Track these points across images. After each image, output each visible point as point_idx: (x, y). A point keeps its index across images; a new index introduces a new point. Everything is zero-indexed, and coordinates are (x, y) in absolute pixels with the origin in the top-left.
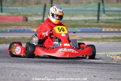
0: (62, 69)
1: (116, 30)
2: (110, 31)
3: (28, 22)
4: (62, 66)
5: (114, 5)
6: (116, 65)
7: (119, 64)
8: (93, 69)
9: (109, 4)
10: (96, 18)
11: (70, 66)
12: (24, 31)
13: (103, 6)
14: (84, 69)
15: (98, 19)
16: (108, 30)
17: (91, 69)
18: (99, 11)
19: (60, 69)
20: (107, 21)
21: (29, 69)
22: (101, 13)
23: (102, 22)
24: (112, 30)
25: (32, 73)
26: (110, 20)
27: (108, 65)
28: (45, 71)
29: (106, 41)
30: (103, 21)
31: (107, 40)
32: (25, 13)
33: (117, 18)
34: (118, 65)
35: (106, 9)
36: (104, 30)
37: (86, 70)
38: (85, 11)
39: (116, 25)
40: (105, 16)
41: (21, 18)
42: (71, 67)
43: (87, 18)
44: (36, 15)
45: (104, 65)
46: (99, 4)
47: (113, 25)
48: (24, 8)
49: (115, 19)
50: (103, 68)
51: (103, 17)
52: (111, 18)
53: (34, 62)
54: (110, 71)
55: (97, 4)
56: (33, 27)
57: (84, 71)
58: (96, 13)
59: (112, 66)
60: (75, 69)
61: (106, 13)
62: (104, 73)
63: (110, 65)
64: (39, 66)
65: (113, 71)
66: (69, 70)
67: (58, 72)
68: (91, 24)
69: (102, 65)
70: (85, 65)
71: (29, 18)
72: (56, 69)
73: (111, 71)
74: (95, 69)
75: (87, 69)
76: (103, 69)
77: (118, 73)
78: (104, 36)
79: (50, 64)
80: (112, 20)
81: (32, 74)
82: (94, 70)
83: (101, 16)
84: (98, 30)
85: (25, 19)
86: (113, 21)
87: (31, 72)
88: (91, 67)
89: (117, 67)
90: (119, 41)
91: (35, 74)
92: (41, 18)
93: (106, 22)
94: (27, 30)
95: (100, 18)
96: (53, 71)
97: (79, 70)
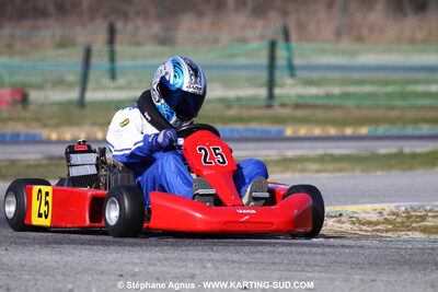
0: (135, 264)
1: (332, 131)
2: (309, 134)
3: (31, 107)
4: (137, 255)
5: (327, 46)
6: (319, 250)
7: (330, 246)
8: (239, 263)
9: (310, 46)
10: (263, 92)
11: (161, 256)
12: (15, 140)
13: (289, 49)
14: (209, 265)
15: (271, 96)
16: (303, 131)
17: (234, 262)
18: (272, 67)
19: (126, 263)
20: (301, 101)
21: (22, 266)
22: (281, 75)
23: (283, 105)
24: (317, 131)
25: (29, 280)
26: (312, 97)
27: (294, 249)
28: (77, 273)
29: (295, 170)
30: (287, 101)
31: (299, 166)
32: (19, 78)
33: (336, 90)
34: (327, 250)
35: (297, 61)
36: (289, 132)
37: (217, 269)
38: (225, 67)
39: (331, 114)
40: (293, 85)
41: (6, 93)
42: (165, 259)
43: (232, 94)
44: (58, 83)
45: (280, 249)
46: (273, 45)
47: (320, 114)
48: (16, 61)
49: (328, 96)
50: (277, 260)
51: (288, 89)
52: (313, 91)
53: (39, 243)
54: (299, 269)
55: (265, 44)
56: (45, 126)
57: (210, 271)
58: (264, 75)
59: (305, 253)
60: (180, 264)
61: (299, 74)
62: (277, 274)
63: (298, 249)
64: (56, 257)
65: (308, 269)
66: (158, 269)
67: (121, 276)
68: (244, 113)
69: (272, 249)
70: (215, 248)
71: (34, 95)
72: (114, 266)
73: (302, 270)
74: (248, 264)
75: (218, 264)
76: (275, 263)
77: (324, 275)
78: (291, 153)
79: (95, 248)
80: (317, 97)
81: (31, 283)
82: (243, 266)
83: (282, 86)
84: (268, 132)
85: (18, 98)
86: (320, 102)
87: (27, 277)
88: (234, 257)
89: (321, 254)
90: (341, 170)
91: (39, 283)
92: (74, 95)
93: (297, 106)
94: (27, 136)
95: (277, 91)
96: (102, 273)
97: (192, 268)
